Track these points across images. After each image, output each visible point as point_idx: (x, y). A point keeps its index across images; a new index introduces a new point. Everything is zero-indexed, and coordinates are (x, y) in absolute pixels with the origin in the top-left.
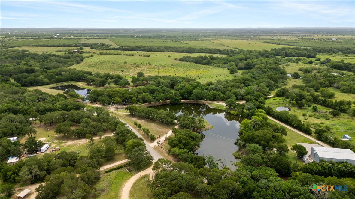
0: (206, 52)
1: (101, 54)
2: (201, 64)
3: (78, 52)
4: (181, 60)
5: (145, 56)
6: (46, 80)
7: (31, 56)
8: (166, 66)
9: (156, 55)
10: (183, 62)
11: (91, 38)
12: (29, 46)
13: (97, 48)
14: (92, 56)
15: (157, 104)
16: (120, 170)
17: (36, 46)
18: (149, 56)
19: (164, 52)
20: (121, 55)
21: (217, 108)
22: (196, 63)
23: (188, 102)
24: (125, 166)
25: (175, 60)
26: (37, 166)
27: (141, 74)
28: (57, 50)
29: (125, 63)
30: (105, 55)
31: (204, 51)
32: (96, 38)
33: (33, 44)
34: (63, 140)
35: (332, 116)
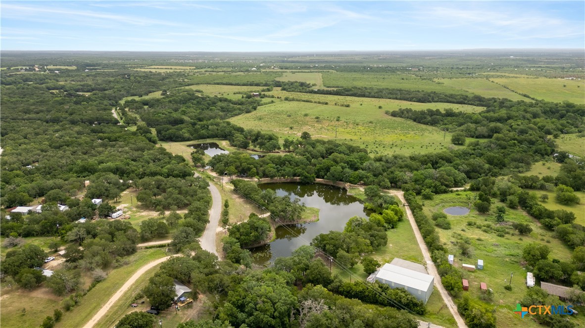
0: (455, 101)
1: (286, 99)
2: (421, 123)
3: (260, 94)
4: (394, 114)
5: (343, 105)
6: (187, 135)
7: (198, 100)
8: (361, 124)
9: (361, 105)
10: (394, 118)
11: (299, 72)
12: (210, 84)
13: (289, 90)
14: (272, 102)
15: (283, 179)
16: (161, 248)
17: (218, 84)
18: (348, 106)
19: (382, 98)
20: (312, 102)
21: (355, 196)
22: (415, 120)
23: (326, 183)
24: (168, 245)
25: (386, 113)
26: (84, 229)
27: (306, 136)
28: (237, 91)
29: (306, 115)
30: (291, 101)
31: (451, 99)
32: (305, 72)
33: (215, 81)
34: (142, 209)
35: (517, 232)
